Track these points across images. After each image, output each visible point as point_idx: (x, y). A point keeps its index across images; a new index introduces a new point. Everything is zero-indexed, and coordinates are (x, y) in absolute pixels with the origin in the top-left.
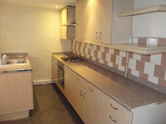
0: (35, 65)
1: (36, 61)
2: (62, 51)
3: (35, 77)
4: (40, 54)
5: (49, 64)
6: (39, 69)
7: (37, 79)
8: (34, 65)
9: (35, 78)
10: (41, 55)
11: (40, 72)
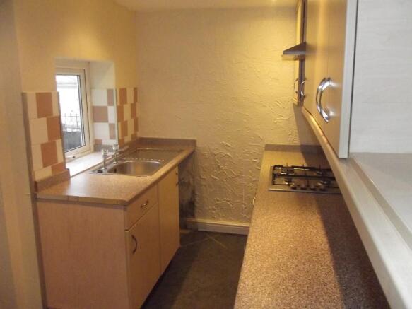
0: (215, 177)
1: (219, 166)
2: (297, 142)
3: (214, 209)
4: (229, 146)
5: (254, 177)
6: (224, 187)
7: (219, 216)
8: (213, 176)
9: (214, 212)
10: (233, 148)
11: (227, 197)
